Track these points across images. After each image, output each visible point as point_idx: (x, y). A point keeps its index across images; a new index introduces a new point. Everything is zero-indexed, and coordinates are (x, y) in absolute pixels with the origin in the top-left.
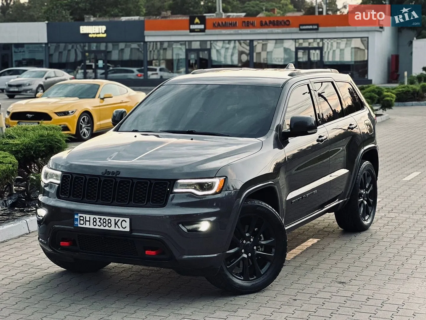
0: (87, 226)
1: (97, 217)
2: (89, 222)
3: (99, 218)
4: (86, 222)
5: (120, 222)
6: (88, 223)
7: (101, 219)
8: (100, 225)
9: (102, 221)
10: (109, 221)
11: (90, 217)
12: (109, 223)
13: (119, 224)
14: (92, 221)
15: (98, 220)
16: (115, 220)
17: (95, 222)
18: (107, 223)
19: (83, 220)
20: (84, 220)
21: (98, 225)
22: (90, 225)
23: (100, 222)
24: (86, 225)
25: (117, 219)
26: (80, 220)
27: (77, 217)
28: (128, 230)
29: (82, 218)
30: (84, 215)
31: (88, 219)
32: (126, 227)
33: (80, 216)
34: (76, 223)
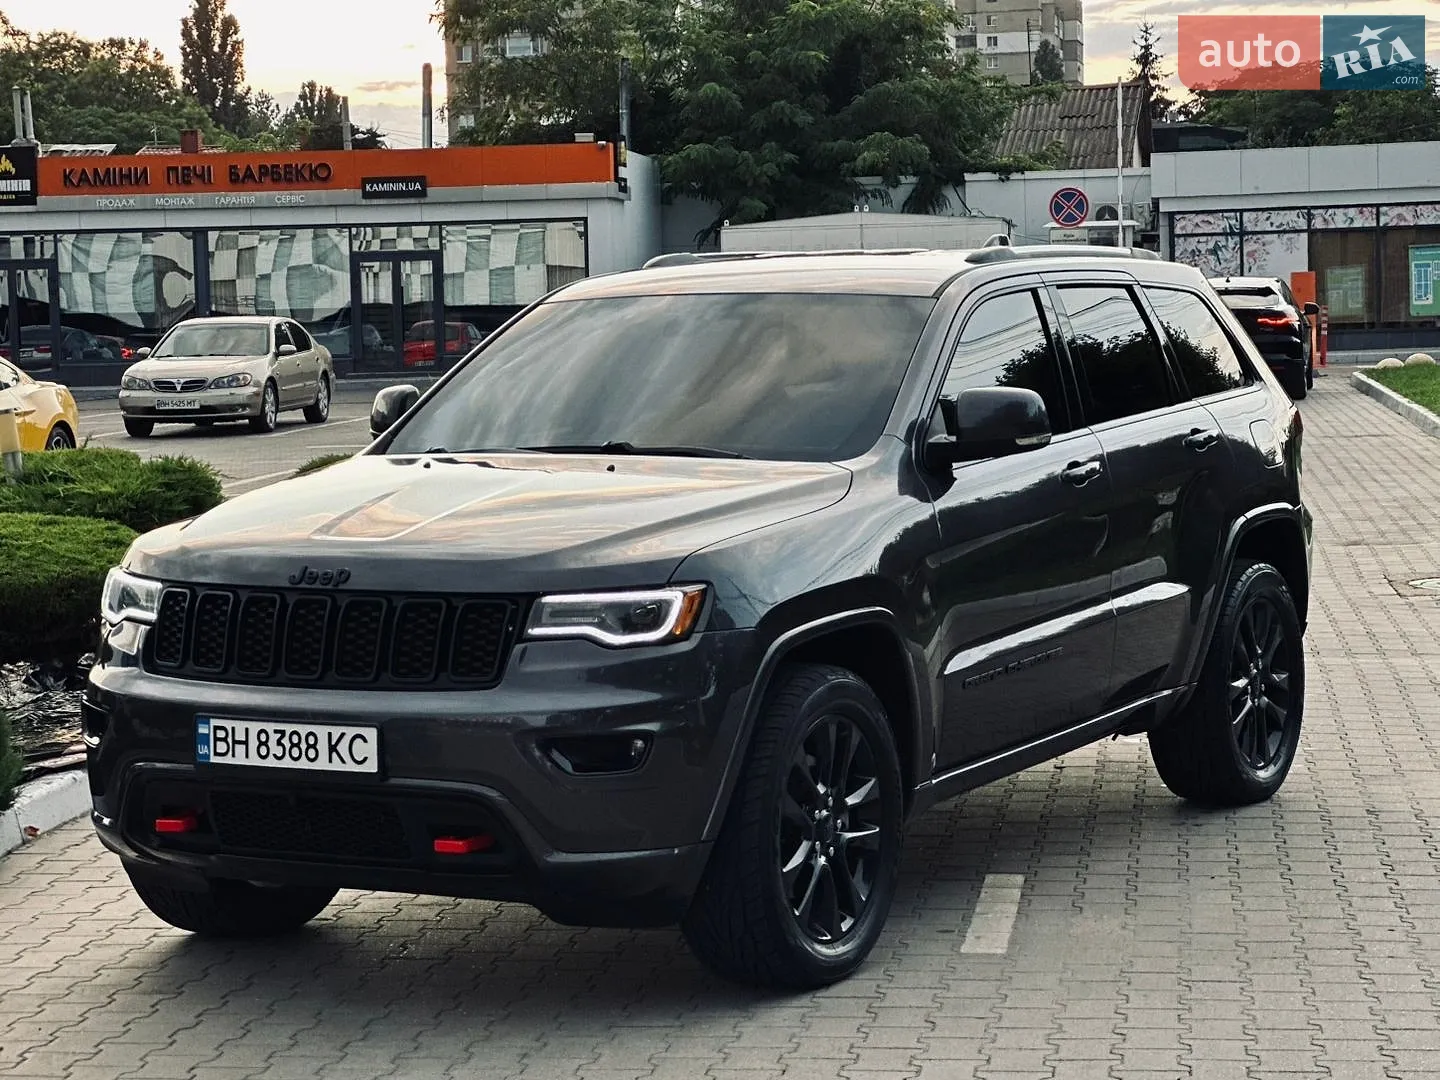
0: (239, 759)
1: (270, 727)
2: (244, 746)
3: (276, 731)
4: (236, 746)
5: (346, 740)
6: (240, 749)
7: (283, 733)
8: (280, 755)
9: (286, 741)
10: (311, 740)
11: (247, 730)
12: (309, 746)
13: (343, 748)
14: (253, 743)
15: (273, 738)
16: (330, 734)
17: (265, 744)
18: (303, 746)
19: (225, 740)
20: (230, 740)
21: (275, 755)
22: (247, 756)
23: (279, 743)
24: (233, 755)
25: (336, 731)
26: (216, 739)
27: (206, 731)
28: (372, 767)
29: (221, 734)
30: (228, 724)
31: (240, 736)
32: (365, 759)
33: (216, 728)
34: (202, 750)
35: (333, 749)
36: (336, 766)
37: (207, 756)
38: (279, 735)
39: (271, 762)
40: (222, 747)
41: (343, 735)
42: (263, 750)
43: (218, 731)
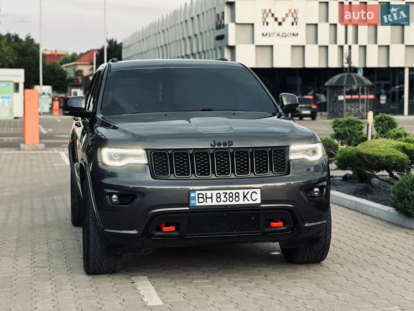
0: (209, 203)
1: (221, 192)
2: (211, 199)
3: (223, 193)
4: (207, 199)
5: (249, 194)
6: (209, 200)
7: (226, 193)
8: (225, 200)
9: (227, 196)
10: (237, 195)
11: (212, 194)
12: (236, 197)
13: (248, 196)
14: (214, 198)
15: (223, 195)
16: (244, 192)
17: (219, 197)
18: (234, 197)
19: (203, 198)
20: (205, 197)
21: (223, 201)
22: (212, 202)
23: (225, 197)
24: (206, 202)
25: (246, 191)
26: (199, 198)
27: (194, 195)
28: (259, 201)
29: (201, 196)
30: (204, 192)
31: (209, 195)
32: (256, 199)
33: (198, 194)
34: (192, 202)
35: (245, 197)
36: (246, 202)
37: (196, 204)
38: (225, 194)
39: (222, 203)
40: (201, 200)
41: (248, 192)
42: (219, 200)
43: (199, 195)
